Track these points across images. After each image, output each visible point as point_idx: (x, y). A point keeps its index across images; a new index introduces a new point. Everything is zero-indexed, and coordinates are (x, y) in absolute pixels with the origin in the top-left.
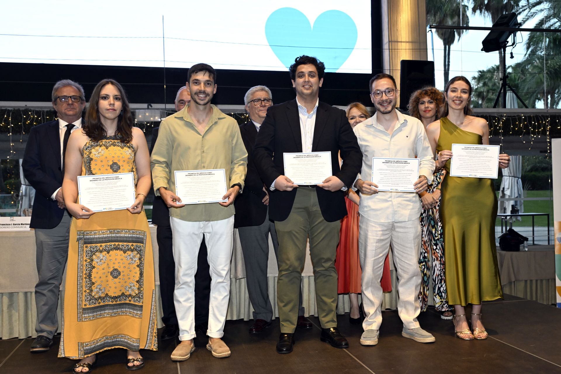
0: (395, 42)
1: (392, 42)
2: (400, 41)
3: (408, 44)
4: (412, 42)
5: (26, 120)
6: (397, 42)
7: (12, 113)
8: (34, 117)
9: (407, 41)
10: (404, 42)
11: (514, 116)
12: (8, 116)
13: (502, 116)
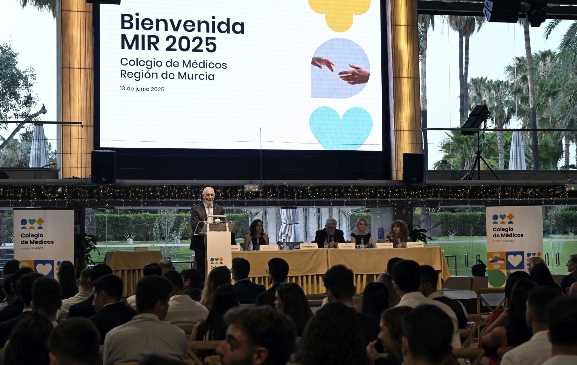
0: (399, 131)
1: (397, 131)
2: (403, 130)
3: (408, 132)
4: (411, 131)
5: (185, 191)
6: (401, 131)
7: (178, 187)
8: (189, 190)
9: (408, 130)
10: (405, 131)
11: (477, 186)
12: (176, 190)
13: (469, 186)
